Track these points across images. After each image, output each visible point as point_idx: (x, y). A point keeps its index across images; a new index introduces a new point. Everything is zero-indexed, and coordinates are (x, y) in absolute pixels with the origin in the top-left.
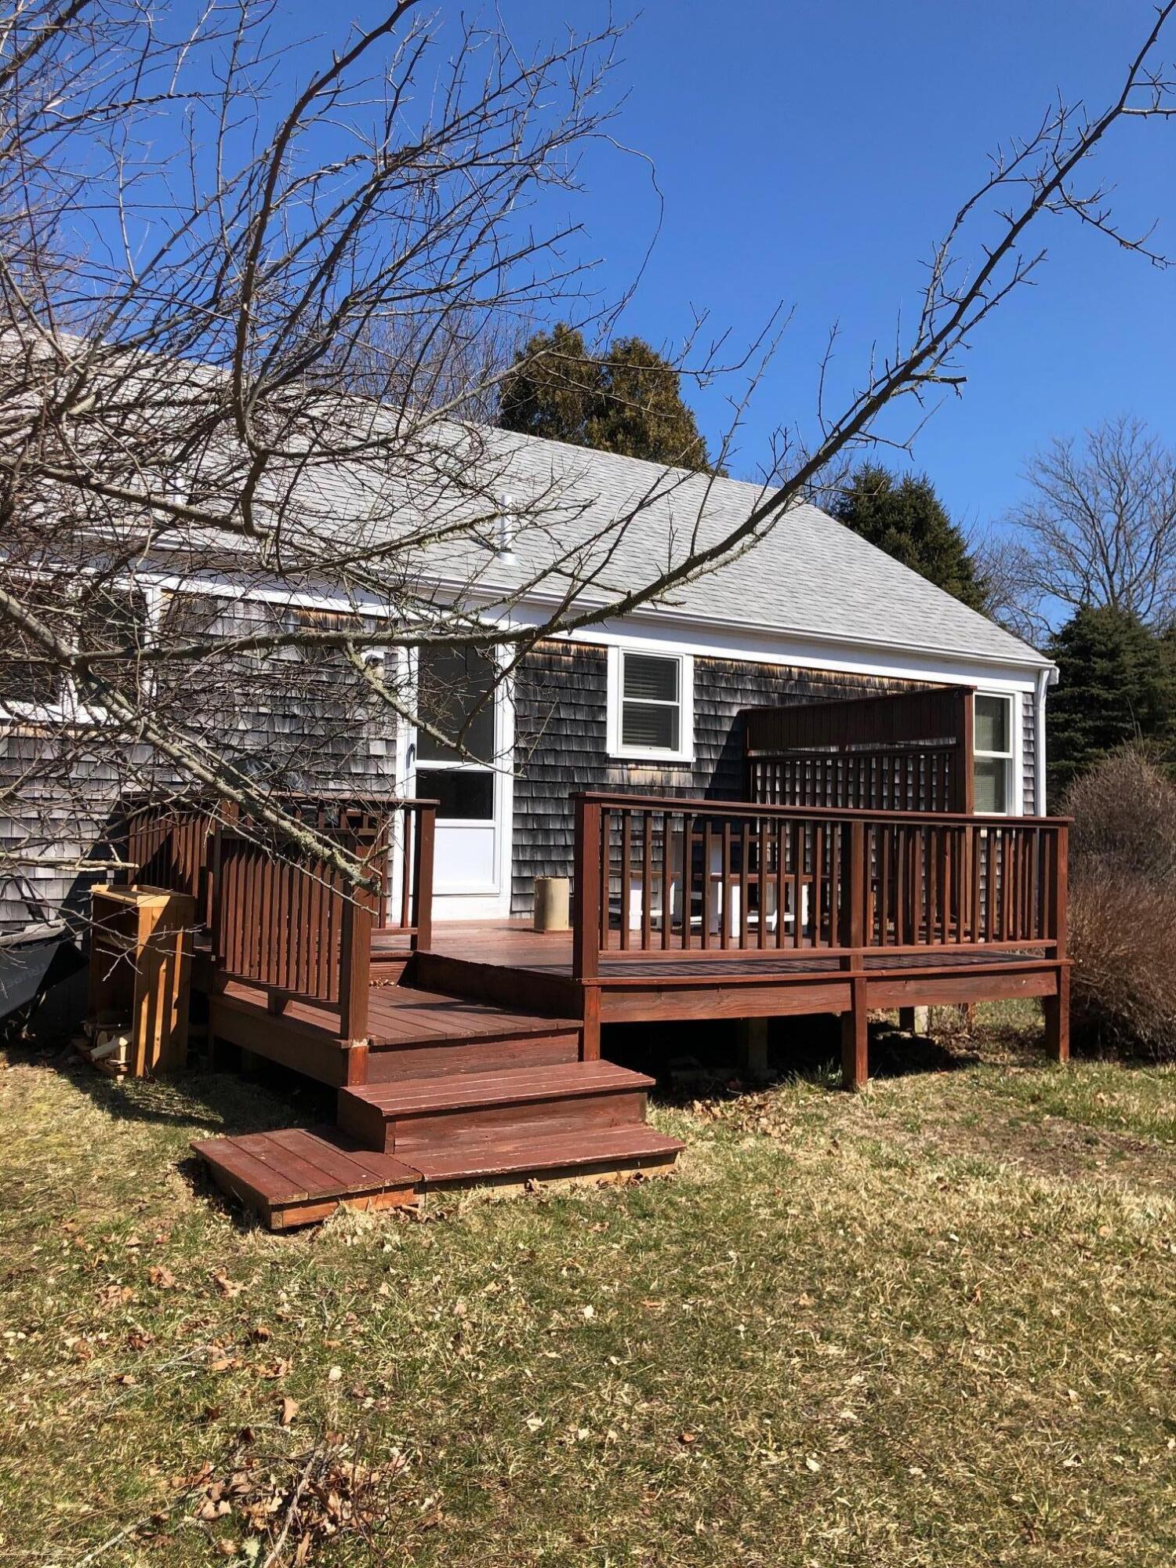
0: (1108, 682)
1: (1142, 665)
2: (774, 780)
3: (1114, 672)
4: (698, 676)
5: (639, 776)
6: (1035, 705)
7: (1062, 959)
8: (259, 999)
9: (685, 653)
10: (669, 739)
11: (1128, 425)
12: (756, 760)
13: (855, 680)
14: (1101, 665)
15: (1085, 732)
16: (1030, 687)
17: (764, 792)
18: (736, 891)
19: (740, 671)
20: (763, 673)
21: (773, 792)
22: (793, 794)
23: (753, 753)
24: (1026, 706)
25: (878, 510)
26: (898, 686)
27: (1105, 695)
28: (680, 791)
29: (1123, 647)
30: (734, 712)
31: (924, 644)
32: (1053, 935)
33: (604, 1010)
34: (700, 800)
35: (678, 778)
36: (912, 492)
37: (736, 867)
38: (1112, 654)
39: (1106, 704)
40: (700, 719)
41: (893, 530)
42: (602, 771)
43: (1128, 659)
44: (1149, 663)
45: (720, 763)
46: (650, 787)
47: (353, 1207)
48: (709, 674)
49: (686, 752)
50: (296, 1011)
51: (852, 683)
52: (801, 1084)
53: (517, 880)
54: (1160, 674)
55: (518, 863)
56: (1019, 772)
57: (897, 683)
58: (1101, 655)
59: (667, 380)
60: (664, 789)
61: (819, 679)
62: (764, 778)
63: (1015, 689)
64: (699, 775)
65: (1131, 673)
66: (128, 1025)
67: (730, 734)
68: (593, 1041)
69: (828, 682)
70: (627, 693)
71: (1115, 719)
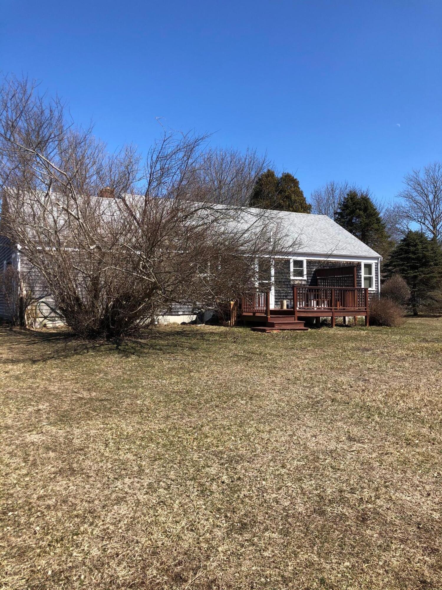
0: (414, 253)
1: (423, 248)
2: (322, 282)
3: (415, 250)
4: (307, 263)
5: (297, 282)
6: (378, 265)
7: (367, 310)
8: (251, 314)
9: (304, 259)
10: (302, 275)
11: (437, 165)
12: (318, 279)
13: (338, 262)
14: (412, 249)
15: (407, 266)
16: (376, 261)
17: (320, 285)
18: (315, 302)
19: (315, 262)
20: (319, 262)
21: (322, 285)
22: (325, 285)
23: (318, 278)
24: (376, 266)
25: (354, 204)
26: (347, 263)
27: (413, 256)
28: (304, 285)
29: (418, 244)
30: (314, 270)
31: (353, 254)
32: (366, 306)
33: (298, 315)
34: (308, 286)
35: (303, 283)
36: (363, 199)
37: (315, 298)
38: (415, 245)
39: (413, 259)
40: (308, 271)
41: (358, 210)
42: (290, 282)
43: (420, 247)
44: (425, 248)
45: (312, 280)
46: (298, 284)
47: (274, 331)
48: (309, 263)
49: (305, 278)
50: (257, 315)
51: (337, 263)
52: (325, 327)
53: (276, 302)
54: (428, 251)
55: (276, 299)
56: (374, 279)
57: (347, 262)
58: (412, 246)
59: (295, 182)
60: (301, 285)
61: (331, 262)
62: (320, 282)
63: (373, 262)
64: (307, 282)
65: (420, 251)
66: (230, 319)
67: (313, 274)
68: (296, 318)
69: (332, 263)
70: (294, 267)
71: (416, 263)
